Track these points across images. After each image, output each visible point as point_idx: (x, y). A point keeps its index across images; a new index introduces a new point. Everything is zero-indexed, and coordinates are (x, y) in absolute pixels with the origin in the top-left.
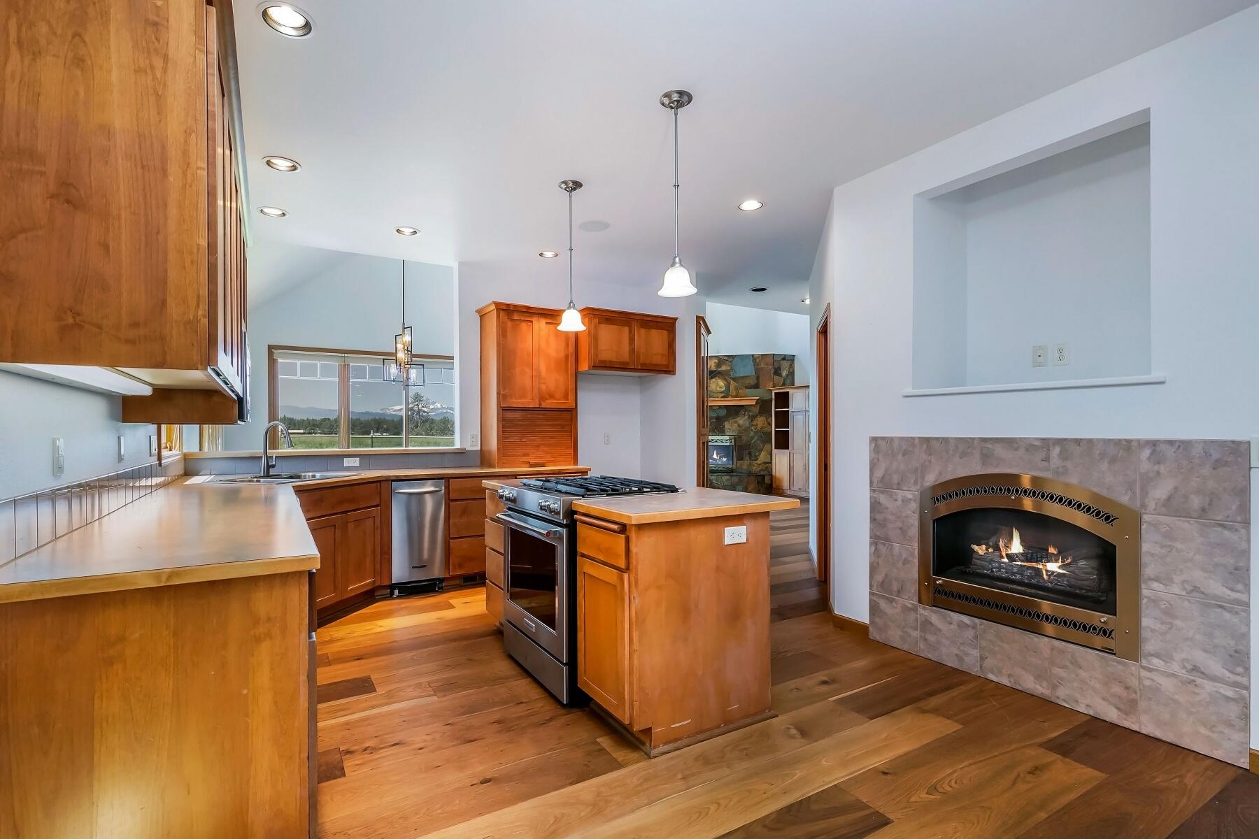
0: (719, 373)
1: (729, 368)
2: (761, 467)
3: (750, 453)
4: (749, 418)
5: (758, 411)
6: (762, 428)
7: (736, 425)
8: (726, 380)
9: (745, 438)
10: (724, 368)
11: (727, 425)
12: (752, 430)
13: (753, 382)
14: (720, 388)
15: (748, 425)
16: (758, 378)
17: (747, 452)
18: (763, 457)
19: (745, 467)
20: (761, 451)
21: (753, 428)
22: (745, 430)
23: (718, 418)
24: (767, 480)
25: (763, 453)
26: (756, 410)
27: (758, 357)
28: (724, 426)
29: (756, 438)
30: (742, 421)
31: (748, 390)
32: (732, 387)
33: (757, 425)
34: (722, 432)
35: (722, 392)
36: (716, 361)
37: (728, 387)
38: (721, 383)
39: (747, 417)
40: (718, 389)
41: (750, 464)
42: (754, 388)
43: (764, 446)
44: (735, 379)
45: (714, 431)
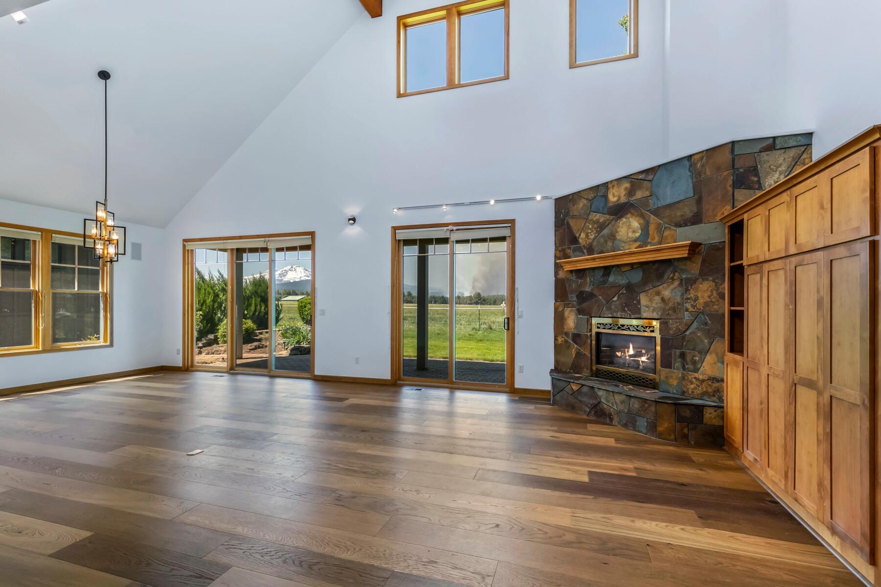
0: (632, 205)
1: (648, 193)
2: (703, 388)
3: (683, 356)
4: (681, 284)
5: (698, 272)
6: (706, 304)
7: (657, 299)
8: (642, 216)
9: (673, 326)
10: (639, 195)
11: (644, 299)
12: (687, 310)
13: (688, 211)
14: (634, 232)
15: (679, 299)
16: (699, 201)
17: (678, 352)
18: (708, 366)
19: (675, 383)
20: (705, 352)
21: (688, 306)
22: (674, 309)
23: (630, 287)
24: (709, 416)
25: (710, 359)
26: (695, 268)
27: (702, 158)
28: (639, 302)
29: (695, 324)
30: (669, 291)
31: (679, 230)
32: (652, 228)
33: (696, 299)
34: (636, 312)
35: (636, 240)
36: (627, 185)
37: (645, 229)
38: (635, 223)
39: (676, 283)
40: (630, 235)
41: (683, 378)
42: (693, 224)
43: (711, 344)
44: (656, 212)
45: (623, 310)
